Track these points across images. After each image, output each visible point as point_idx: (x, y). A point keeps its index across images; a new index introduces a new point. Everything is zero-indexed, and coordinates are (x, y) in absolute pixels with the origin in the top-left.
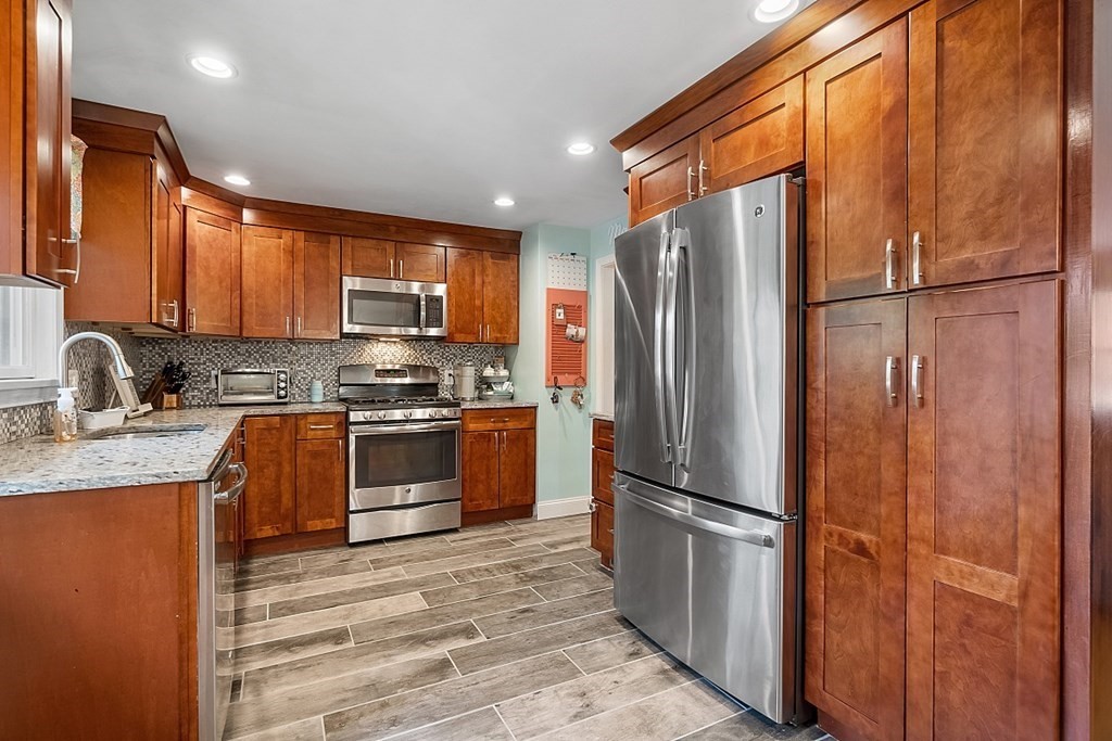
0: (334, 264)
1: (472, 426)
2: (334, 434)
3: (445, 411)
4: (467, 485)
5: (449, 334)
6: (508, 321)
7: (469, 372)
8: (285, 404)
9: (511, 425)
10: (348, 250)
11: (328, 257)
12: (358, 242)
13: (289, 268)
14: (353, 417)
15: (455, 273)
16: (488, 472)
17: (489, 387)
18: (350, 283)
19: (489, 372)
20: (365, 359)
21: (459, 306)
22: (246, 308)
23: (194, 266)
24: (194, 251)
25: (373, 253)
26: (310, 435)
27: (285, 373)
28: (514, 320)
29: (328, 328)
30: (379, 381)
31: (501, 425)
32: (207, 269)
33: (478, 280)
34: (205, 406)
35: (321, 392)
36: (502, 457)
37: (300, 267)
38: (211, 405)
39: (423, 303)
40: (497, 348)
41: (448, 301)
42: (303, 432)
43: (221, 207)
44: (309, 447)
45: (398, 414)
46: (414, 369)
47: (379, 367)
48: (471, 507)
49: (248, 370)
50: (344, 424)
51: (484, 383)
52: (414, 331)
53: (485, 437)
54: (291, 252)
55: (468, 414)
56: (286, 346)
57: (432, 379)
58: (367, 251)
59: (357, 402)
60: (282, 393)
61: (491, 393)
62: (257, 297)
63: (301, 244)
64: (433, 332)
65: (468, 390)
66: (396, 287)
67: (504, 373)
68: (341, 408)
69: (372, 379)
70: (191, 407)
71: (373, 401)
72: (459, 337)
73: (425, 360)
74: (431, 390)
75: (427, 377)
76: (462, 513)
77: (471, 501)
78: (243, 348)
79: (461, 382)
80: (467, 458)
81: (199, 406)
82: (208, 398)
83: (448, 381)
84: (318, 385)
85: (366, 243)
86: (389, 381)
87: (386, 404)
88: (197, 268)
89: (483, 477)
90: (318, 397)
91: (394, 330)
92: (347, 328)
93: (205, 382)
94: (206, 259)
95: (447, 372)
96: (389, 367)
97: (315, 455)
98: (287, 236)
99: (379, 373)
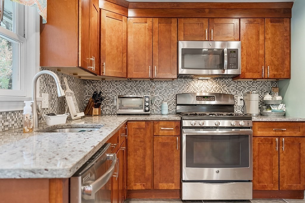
0: (174, 35)
1: (260, 133)
2: (174, 133)
3: (242, 123)
4: (256, 172)
5: (242, 73)
6: (283, 63)
7: (255, 98)
8: (149, 115)
9: (287, 133)
10: (181, 25)
11: (171, 31)
12: (188, 21)
13: (150, 39)
14: (186, 123)
15: (246, 34)
16: (271, 165)
17: (269, 108)
18: (183, 45)
19: (268, 97)
20: (191, 90)
21: (248, 55)
22: (129, 62)
23: (105, 40)
24: (104, 32)
25: (196, 27)
26: (161, 133)
27: (148, 97)
28: (287, 62)
29: (171, 72)
30: (198, 102)
31: (280, 133)
32: (111, 42)
33: (261, 38)
34: (111, 114)
35: (167, 108)
36: (282, 156)
37: (156, 38)
38: (114, 114)
39: (226, 54)
41: (242, 51)
42: (157, 131)
43: (118, 9)
44: (160, 140)
45: (207, 123)
46: (219, 96)
47: (198, 94)
48: (258, 186)
49: (131, 96)
50: (180, 127)
51: (264, 105)
52: (216, 72)
53: (269, 140)
54: (152, 30)
55: (257, 126)
56: (149, 83)
57: (230, 102)
58: (193, 25)
59: (187, 115)
60: (147, 109)
61: (269, 111)
62: (135, 56)
63: (156, 25)
64: (229, 72)
65: (254, 109)
66: (205, 46)
67: (279, 98)
68: (178, 118)
69: (193, 101)
70: (105, 114)
71: (196, 115)
72: (248, 75)
73: (225, 90)
74: (229, 108)
75: (227, 101)
76: (253, 190)
77: (259, 182)
78: (129, 84)
79: (249, 104)
80: (256, 154)
81: (109, 114)
82: (113, 111)
83: (240, 103)
84: (165, 105)
85: (192, 21)
86: (203, 102)
87: (202, 117)
88: (106, 41)
89: (267, 167)
90: (165, 111)
91: (204, 72)
92: (182, 71)
93: (112, 102)
94: (110, 36)
95: (239, 98)
96: (204, 94)
97: (164, 145)
98: (149, 20)
99: (199, 98)
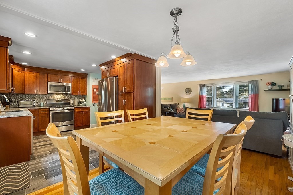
0: (46, 79)
1: (76, 111)
2: (47, 113)
3: (71, 108)
4: (75, 122)
5: (72, 93)
6: (85, 90)
7: (76, 100)
8: (35, 107)
9: (85, 110)
10: (49, 76)
11: (45, 78)
12: (51, 75)
13: (35, 80)
14: (51, 109)
15: (73, 81)
16: (80, 119)
17: (81, 103)
18: (49, 83)
19: (81, 100)
20: (53, 98)
21: (74, 88)
22: (26, 88)
24: (14, 77)
25: (55, 77)
26: (41, 113)
27: (35, 101)
28: (86, 90)
29: (45, 92)
30: (56, 102)
31: (82, 110)
33: (78, 83)
34: (15, 108)
35: (43, 104)
36: (83, 116)
37: (38, 80)
38: (16, 108)
39: (66, 87)
40: (83, 96)
41: (72, 87)
42: (40, 112)
43: (20, 68)
44: (41, 115)
45: (61, 109)
46: (64, 100)
47: (56, 100)
48: (76, 126)
49: (26, 100)
50: (49, 111)
51: (80, 103)
52: (64, 93)
53: (79, 113)
54: (36, 77)
55: (76, 109)
56: (35, 95)
57: (68, 102)
58: (54, 77)
59: (52, 106)
60: (34, 105)
61: (81, 104)
62: (28, 86)
63: (39, 75)
64: (69, 93)
65: (76, 104)
66: (60, 84)
67: (84, 100)
68: (48, 108)
69: (54, 102)
70: (11, 108)
71: (55, 106)
72: (74, 94)
73: (67, 98)
74: (68, 104)
75: (67, 102)
76: (75, 127)
77: (76, 125)
78: (24, 96)
79: (75, 102)
80: (75, 117)
81: (13, 108)
82: (15, 106)
83: (72, 102)
84: (42, 103)
85: (53, 75)
86: (58, 102)
87: (58, 107)
88: (15, 80)
89: (79, 120)
90: (42, 105)
91: (59, 92)
92: (49, 92)
93: (15, 103)
94: (17, 78)
95: (71, 101)
96: (59, 99)
97: (42, 117)
98: (35, 74)
99: (56, 101)
